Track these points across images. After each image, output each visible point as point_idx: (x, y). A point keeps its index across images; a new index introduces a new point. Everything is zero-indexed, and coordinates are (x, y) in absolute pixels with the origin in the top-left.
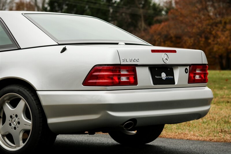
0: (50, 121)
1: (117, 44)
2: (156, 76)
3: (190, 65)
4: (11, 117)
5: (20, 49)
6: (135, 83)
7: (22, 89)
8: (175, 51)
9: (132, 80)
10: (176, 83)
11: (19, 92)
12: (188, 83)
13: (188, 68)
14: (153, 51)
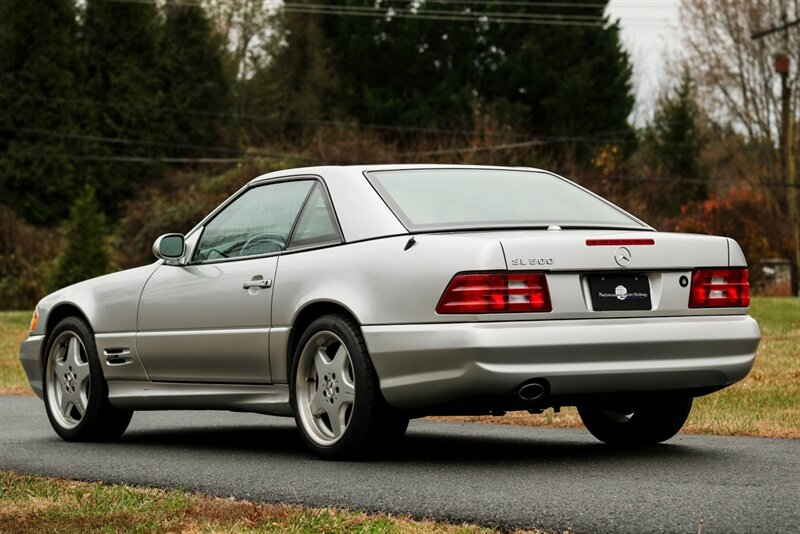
0: (386, 383)
1: (546, 228)
2: (600, 294)
3: (694, 270)
4: (326, 378)
5: (345, 243)
6: (547, 306)
7: (341, 323)
8: (651, 242)
9: (540, 302)
10: (655, 307)
11: (335, 329)
12: (690, 307)
13: (689, 275)
14: (590, 243)
